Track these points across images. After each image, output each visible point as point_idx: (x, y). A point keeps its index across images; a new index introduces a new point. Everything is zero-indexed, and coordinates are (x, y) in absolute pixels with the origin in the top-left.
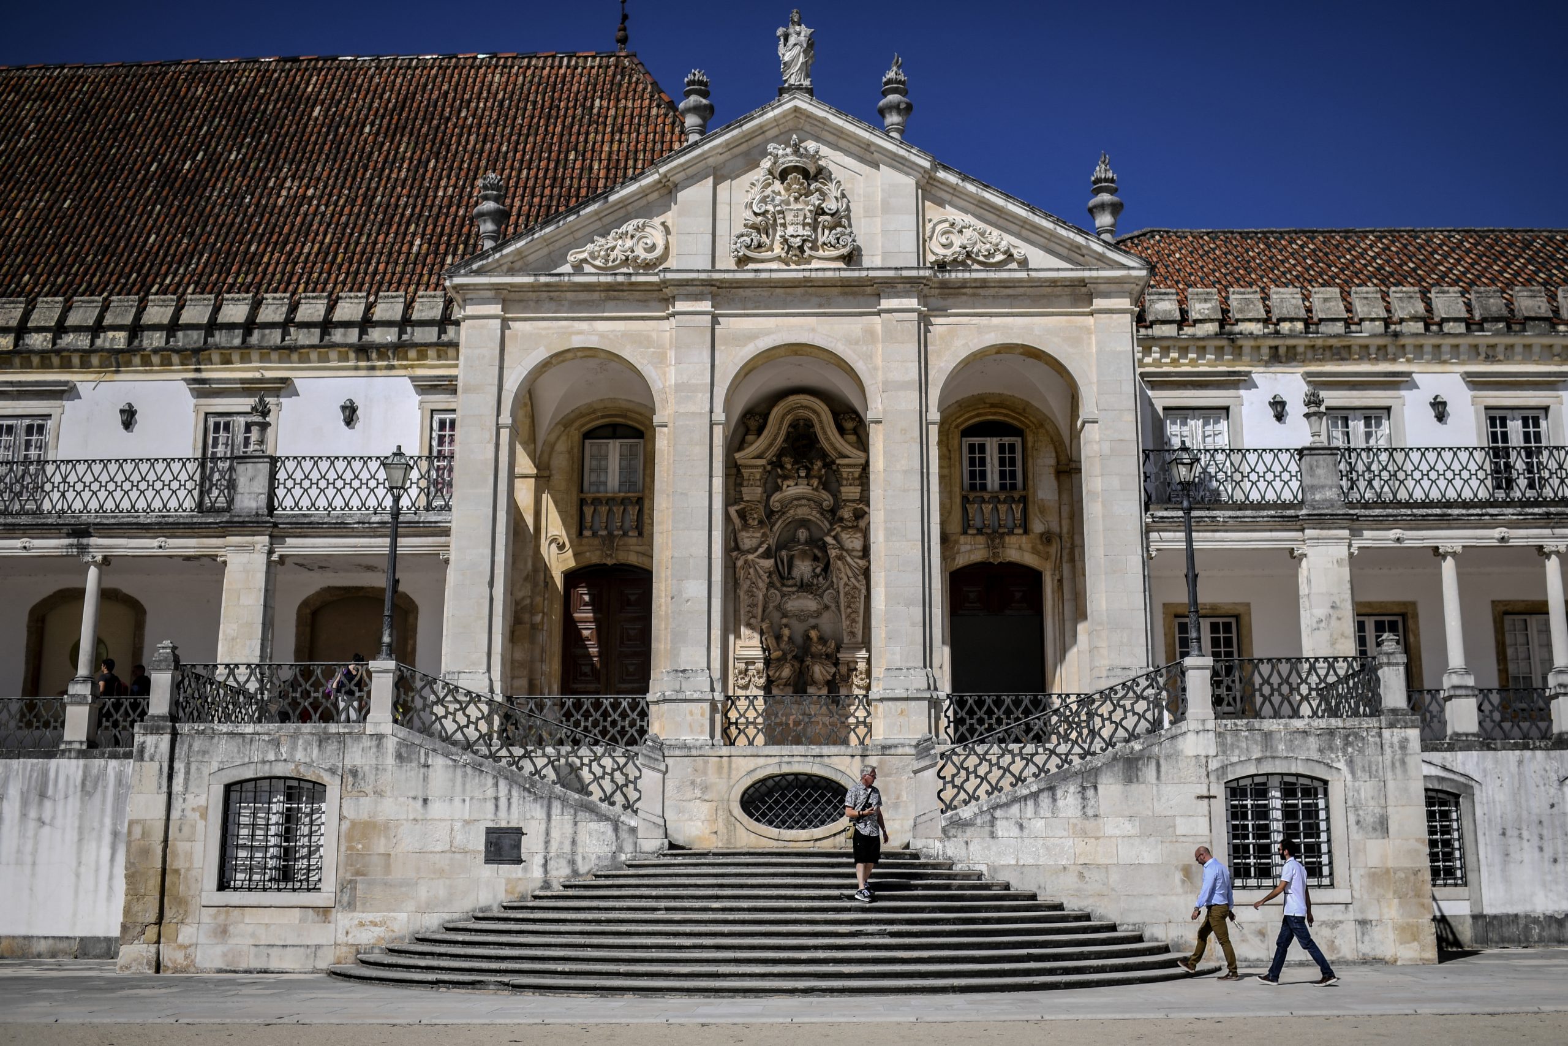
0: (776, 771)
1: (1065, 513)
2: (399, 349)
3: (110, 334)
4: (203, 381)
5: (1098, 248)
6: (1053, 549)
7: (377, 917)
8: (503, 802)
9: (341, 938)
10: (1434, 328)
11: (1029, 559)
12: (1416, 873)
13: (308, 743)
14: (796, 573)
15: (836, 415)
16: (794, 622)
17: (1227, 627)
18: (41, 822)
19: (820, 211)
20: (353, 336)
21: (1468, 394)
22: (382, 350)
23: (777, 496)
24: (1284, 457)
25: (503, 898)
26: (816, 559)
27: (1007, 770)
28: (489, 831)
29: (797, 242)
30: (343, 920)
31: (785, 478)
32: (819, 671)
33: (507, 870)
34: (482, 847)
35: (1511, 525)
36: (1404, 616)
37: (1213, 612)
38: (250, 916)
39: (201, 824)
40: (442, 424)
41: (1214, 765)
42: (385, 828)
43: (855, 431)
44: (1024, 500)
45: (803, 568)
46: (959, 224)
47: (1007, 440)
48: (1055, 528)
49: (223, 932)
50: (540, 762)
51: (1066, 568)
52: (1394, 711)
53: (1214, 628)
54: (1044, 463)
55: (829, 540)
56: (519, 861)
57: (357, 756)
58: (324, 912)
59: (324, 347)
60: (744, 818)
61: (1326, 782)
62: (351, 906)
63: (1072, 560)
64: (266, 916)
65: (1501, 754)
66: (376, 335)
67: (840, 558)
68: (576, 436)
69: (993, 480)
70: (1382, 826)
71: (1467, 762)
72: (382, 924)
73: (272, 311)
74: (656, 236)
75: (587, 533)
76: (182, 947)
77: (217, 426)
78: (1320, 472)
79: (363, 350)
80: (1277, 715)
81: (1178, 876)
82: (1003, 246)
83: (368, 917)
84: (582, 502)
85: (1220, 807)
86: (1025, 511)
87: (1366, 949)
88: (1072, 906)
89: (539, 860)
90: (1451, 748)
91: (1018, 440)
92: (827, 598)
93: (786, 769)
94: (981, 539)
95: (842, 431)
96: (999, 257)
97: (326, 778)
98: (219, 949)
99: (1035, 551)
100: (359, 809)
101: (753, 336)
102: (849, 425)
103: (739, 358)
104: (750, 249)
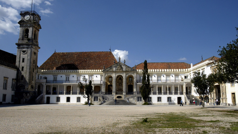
0: (118, 96)
3: (84, 72)
10: (155, 72)
38: (95, 102)
40: (101, 77)
44: (132, 81)
46: (128, 68)
56: (107, 100)
58: (98, 102)
68: (108, 78)
71: (152, 96)
73: (92, 71)
74: (113, 69)
75: (109, 83)
77: (89, 77)
80: (140, 94)
81: (135, 101)
91: (132, 78)
92: (121, 86)
96: (130, 70)
97: (98, 96)
103: (117, 75)
104: (117, 70)
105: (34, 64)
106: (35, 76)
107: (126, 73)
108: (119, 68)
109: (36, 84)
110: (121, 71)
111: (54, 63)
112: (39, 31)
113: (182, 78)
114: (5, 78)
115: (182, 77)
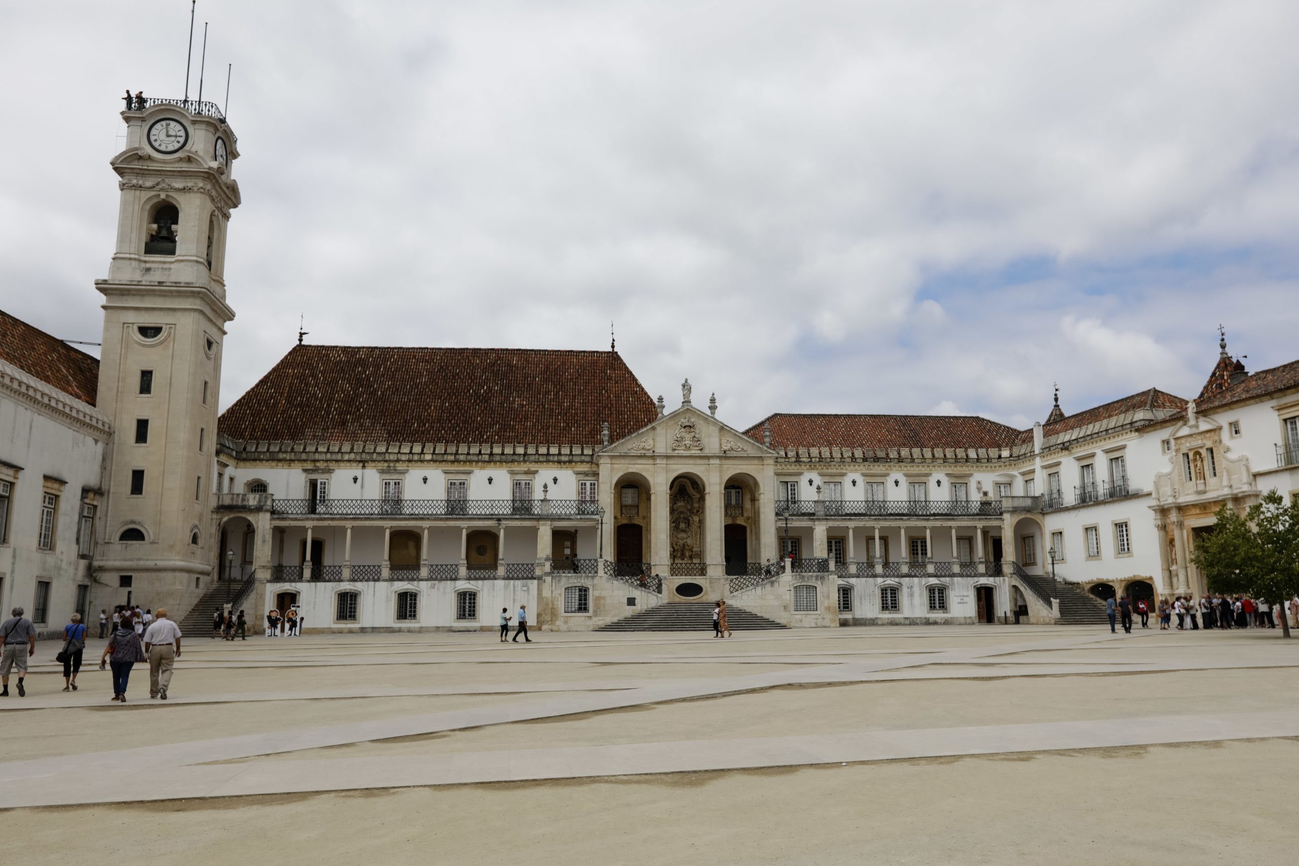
0: (684, 582)
1: (753, 511)
2: (570, 462)
3: (483, 456)
4: (513, 471)
5: (765, 448)
6: (750, 521)
7: (602, 618)
8: (631, 592)
9: (594, 623)
10: (854, 460)
11: (743, 523)
12: (835, 607)
13: (584, 578)
14: (680, 527)
15: (692, 483)
16: (680, 540)
17: (795, 542)
18: (494, 597)
19: (694, 437)
20: (556, 458)
21: (862, 478)
22: (565, 462)
23: (675, 506)
24: (811, 503)
25: (632, 614)
26: (686, 523)
27: (745, 584)
28: (628, 599)
29: (688, 445)
30: (594, 619)
31: (678, 501)
32: (687, 554)
33: (632, 607)
34: (626, 602)
35: (866, 521)
36: (842, 539)
37: (791, 538)
38: (572, 619)
39: (560, 597)
40: (582, 484)
41: (791, 583)
42: (604, 598)
43: (697, 488)
44: (742, 507)
45: (682, 526)
46: (730, 440)
47: (737, 490)
48: (750, 515)
49: (566, 622)
50: (633, 580)
51: (753, 526)
52: (832, 571)
53: (792, 542)
54: (747, 498)
55: (690, 518)
56: (635, 605)
57: (596, 581)
58: (590, 617)
59: (548, 461)
60: (677, 595)
61: (816, 587)
62: (596, 616)
63: (755, 524)
64: (576, 618)
65: (861, 579)
66: (563, 458)
67: (693, 523)
68: (620, 488)
69: (733, 502)
70: (828, 597)
71: (853, 581)
72: (604, 620)
73: (531, 451)
74: (651, 442)
75: (623, 515)
76: (557, 626)
77: (517, 483)
78: (820, 507)
79: (559, 462)
80: (806, 572)
81: (783, 608)
82: (741, 446)
83: (600, 618)
84: (622, 506)
85: (792, 592)
86: (742, 510)
87: (824, 624)
88: (759, 614)
89: (640, 605)
90: (849, 577)
91: (740, 490)
92: (689, 534)
93: (687, 582)
94: (730, 518)
95: (693, 488)
96: (740, 449)
97: (589, 587)
98: (566, 626)
99: (745, 521)
100: (597, 593)
101: (676, 470)
102: (695, 487)
103: (673, 476)
104: (676, 446)
106: (209, 472)
107: (720, 464)
108: (687, 439)
109: (210, 521)
110: (696, 451)
111: (300, 405)
112: (227, 217)
113: (985, 494)
114: (49, 484)
115: (985, 489)
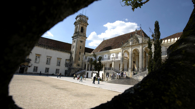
29: (135, 43)
39: (105, 75)
46: (144, 40)
62: (110, 78)
74: (129, 43)
82: (147, 41)
97: (109, 73)
101: (134, 48)
103: (133, 50)
104: (133, 43)
105: (81, 48)
106: (82, 57)
107: (142, 46)
108: (135, 41)
109: (82, 63)
110: (137, 44)
112: (86, 26)
114: (58, 59)
